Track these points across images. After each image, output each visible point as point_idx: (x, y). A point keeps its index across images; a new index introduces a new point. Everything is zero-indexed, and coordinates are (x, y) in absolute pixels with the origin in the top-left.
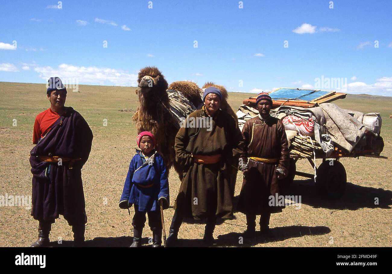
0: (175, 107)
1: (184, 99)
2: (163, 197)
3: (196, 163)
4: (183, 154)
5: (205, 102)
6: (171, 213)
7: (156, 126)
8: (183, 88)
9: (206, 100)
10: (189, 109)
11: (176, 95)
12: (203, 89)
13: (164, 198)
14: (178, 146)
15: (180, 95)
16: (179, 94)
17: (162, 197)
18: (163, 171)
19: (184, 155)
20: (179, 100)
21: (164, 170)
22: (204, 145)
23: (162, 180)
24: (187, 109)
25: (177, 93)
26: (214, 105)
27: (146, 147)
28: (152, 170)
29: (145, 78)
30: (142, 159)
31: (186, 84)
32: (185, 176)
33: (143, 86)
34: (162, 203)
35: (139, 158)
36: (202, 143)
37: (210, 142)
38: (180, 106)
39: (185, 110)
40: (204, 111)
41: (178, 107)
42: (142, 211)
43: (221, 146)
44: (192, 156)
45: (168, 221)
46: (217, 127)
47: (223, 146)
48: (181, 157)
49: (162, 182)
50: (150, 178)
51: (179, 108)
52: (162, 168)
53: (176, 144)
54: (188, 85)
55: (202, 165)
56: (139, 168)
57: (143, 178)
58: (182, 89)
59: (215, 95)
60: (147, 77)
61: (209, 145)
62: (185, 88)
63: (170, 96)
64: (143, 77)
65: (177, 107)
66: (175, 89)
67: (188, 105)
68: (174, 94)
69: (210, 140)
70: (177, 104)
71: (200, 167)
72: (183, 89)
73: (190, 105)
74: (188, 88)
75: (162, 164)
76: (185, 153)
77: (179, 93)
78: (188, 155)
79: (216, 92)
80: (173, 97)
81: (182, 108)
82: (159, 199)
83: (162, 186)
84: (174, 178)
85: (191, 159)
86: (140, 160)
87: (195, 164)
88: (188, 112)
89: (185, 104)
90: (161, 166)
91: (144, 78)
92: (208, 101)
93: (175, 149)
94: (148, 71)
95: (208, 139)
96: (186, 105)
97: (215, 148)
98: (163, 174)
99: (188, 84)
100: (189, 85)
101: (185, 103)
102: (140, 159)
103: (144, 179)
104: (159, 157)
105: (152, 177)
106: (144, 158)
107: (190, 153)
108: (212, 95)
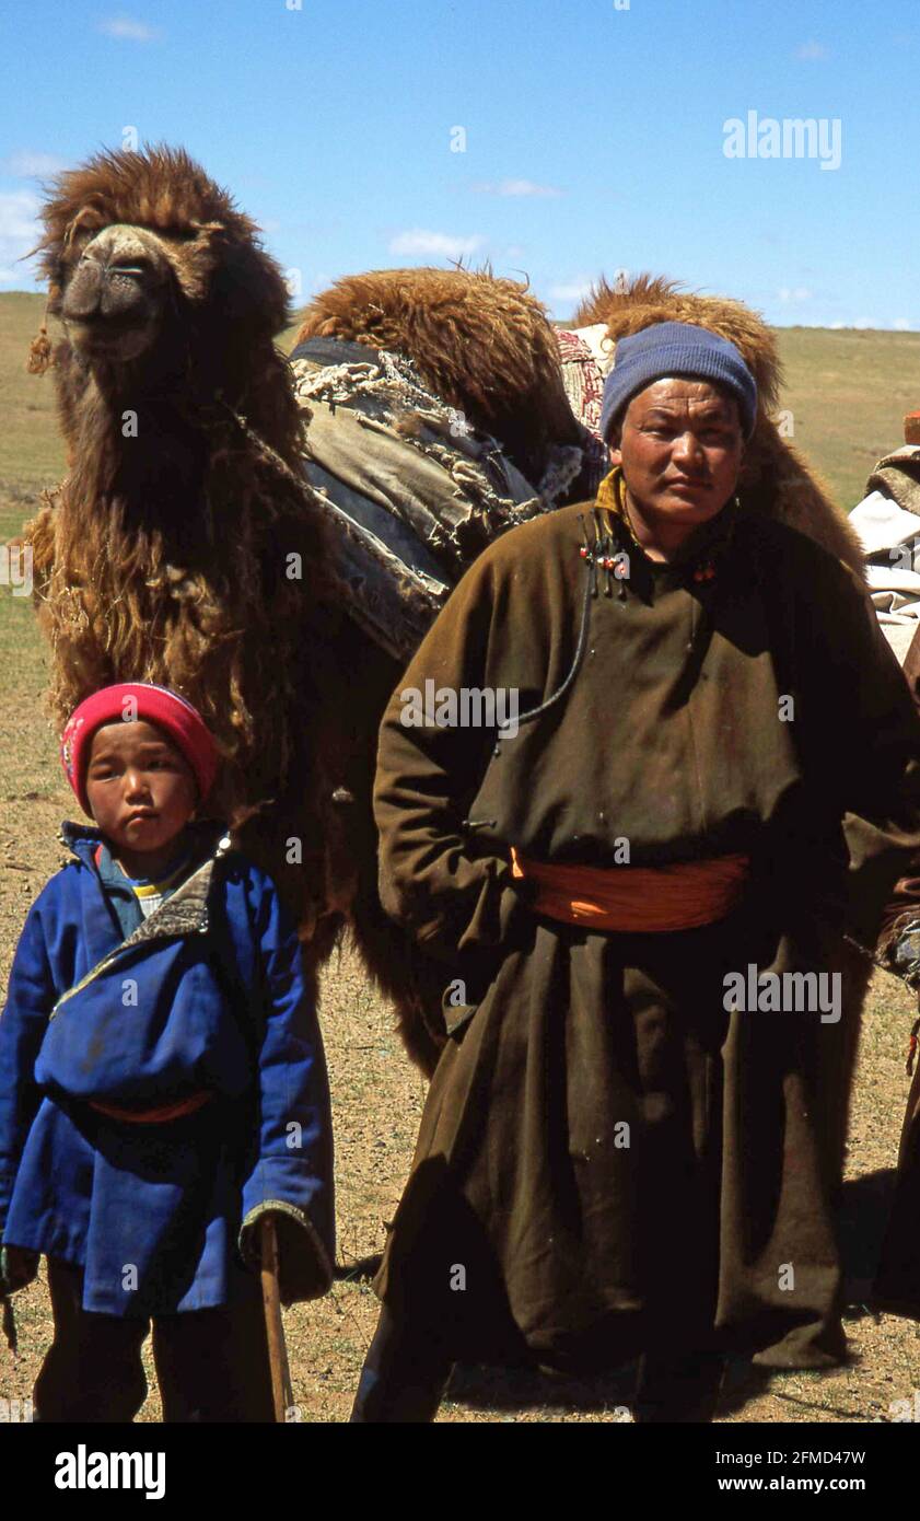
0: (357, 480)
1: (434, 414)
2: (278, 1205)
3: (551, 925)
4: (447, 853)
5: (616, 446)
6: (338, 1320)
7: (195, 619)
8: (423, 324)
9: (627, 430)
10: (472, 493)
11: (368, 385)
12: (583, 333)
13: (290, 1209)
14: (407, 793)
15: (398, 380)
16: (392, 372)
17: (269, 1205)
18: (280, 996)
19: (453, 865)
20: (390, 423)
21: (286, 990)
22: (616, 785)
23: (277, 1069)
24: (459, 491)
25: (375, 370)
26: (695, 469)
27: (126, 809)
28: (196, 989)
29: (111, 243)
30: (115, 901)
31: (445, 296)
32: (459, 1035)
33: (98, 309)
34: (275, 1249)
35: (92, 899)
36: (600, 768)
37: (664, 760)
38: (404, 472)
39: (443, 499)
40: (617, 519)
41: (382, 475)
42: (108, 1309)
43: (752, 797)
44: (517, 872)
45: (315, 1387)
46: (720, 644)
47: (769, 797)
48: (427, 882)
49: (278, 1084)
50: (176, 1060)
51: (395, 486)
52: (276, 971)
53: (390, 778)
54: (459, 302)
55: (602, 941)
56: (91, 977)
57: (123, 1057)
58: (413, 334)
59: (705, 395)
60: (127, 239)
61: (654, 784)
62: (441, 325)
63: (321, 392)
64: (95, 236)
65: (373, 480)
66: (358, 331)
67: (461, 463)
68: (353, 371)
69: (664, 749)
70: (377, 457)
71: (587, 959)
72: (420, 331)
73: (478, 458)
74: (460, 329)
75: (269, 941)
76: (461, 847)
77: (390, 368)
78: (482, 863)
79: (708, 367)
80: (342, 396)
81: (418, 484)
82: (249, 1218)
83: (271, 1117)
84: (355, 1029)
85: (507, 897)
86: (96, 913)
87: (545, 939)
88: (467, 519)
89: (437, 457)
90: (260, 957)
91: (101, 239)
92: (649, 440)
93: (379, 819)
94: (122, 189)
95: (649, 742)
96: (447, 465)
97: (699, 814)
98: (284, 1018)
99: (464, 294)
100: (468, 300)
101: (440, 447)
102: (99, 901)
103: (127, 1068)
104: (249, 887)
105: (197, 1048)
106: (128, 897)
107: (497, 847)
108: (680, 395)
